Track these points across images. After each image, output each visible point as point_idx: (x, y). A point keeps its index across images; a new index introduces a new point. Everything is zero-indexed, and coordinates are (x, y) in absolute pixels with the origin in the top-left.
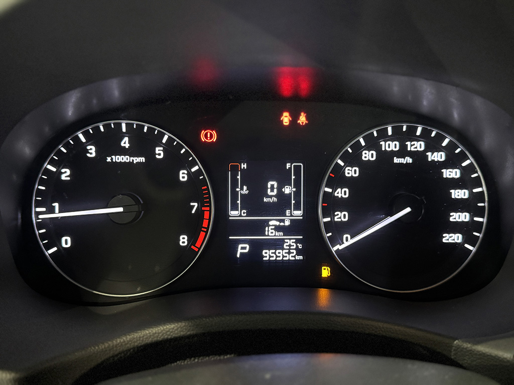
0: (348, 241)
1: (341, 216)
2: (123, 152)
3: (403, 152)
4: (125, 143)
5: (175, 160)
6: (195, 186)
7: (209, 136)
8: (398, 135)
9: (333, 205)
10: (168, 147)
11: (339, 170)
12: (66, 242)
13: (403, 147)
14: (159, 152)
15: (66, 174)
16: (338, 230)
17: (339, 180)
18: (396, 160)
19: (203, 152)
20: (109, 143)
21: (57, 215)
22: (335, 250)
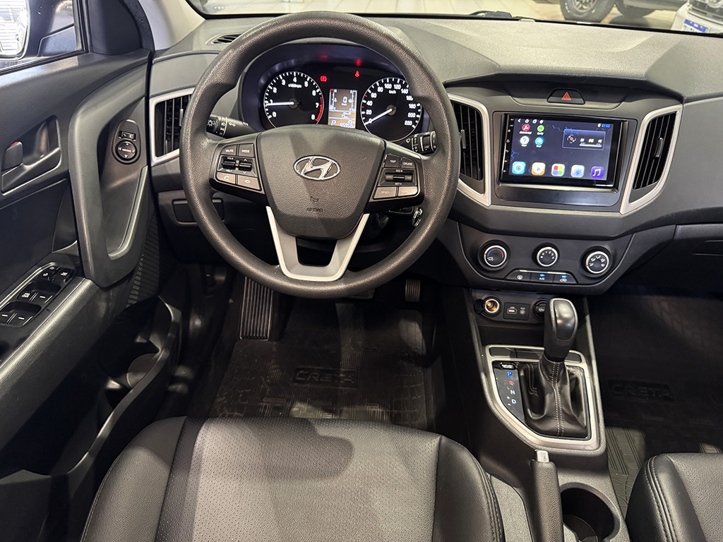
0: (371, 121)
1: (369, 112)
2: (294, 83)
3: (393, 89)
4: (295, 80)
5: (312, 87)
6: (318, 97)
7: (324, 79)
8: (390, 82)
9: (366, 107)
10: (309, 82)
11: (369, 95)
12: (274, 114)
13: (393, 87)
14: (306, 84)
15: (275, 90)
16: (367, 117)
17: (368, 98)
18: (390, 92)
19: (321, 85)
20: (289, 80)
21: (272, 104)
22: (365, 124)
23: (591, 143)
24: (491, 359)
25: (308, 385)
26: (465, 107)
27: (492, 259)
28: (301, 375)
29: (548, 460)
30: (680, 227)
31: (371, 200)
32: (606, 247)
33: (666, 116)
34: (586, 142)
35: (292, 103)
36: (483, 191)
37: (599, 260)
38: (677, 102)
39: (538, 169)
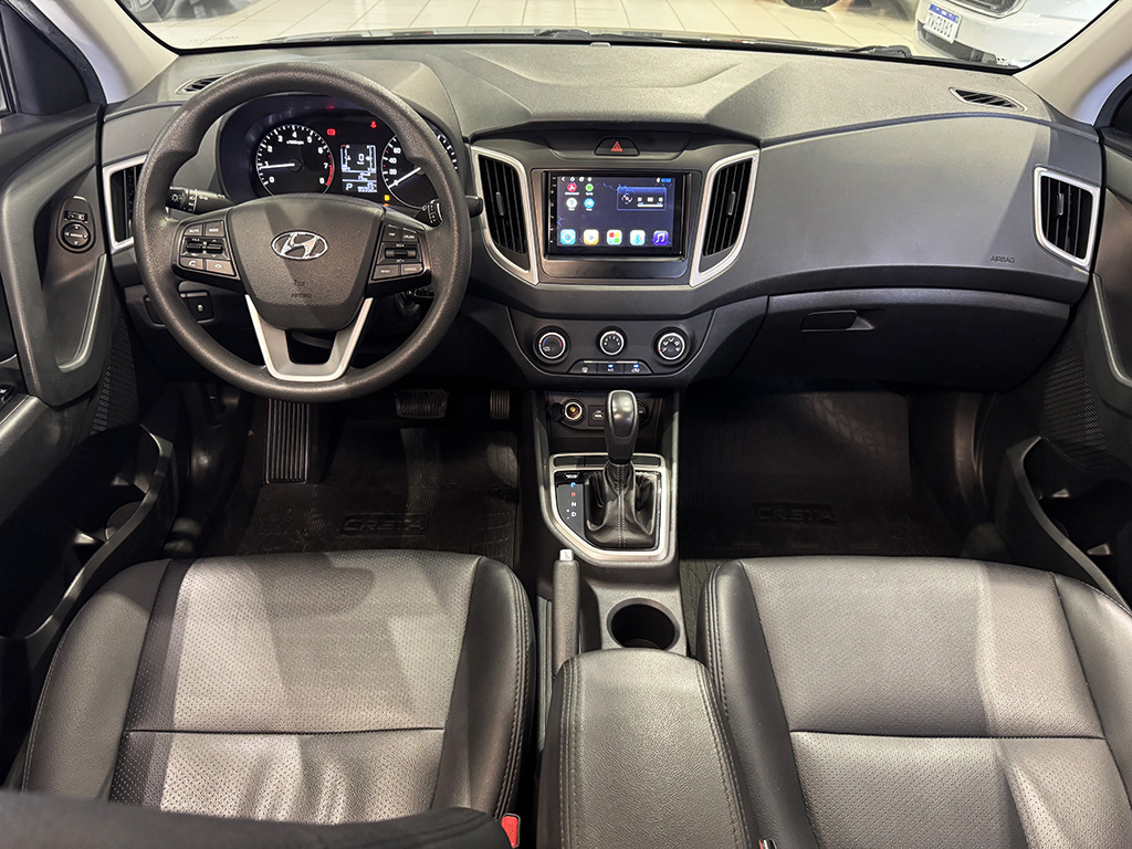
0: (396, 183)
1: (393, 172)
2: (294, 139)
4: (295, 135)
5: (317, 144)
6: (325, 157)
7: (332, 132)
9: (388, 166)
10: (313, 137)
11: (391, 150)
12: (272, 180)
14: (310, 140)
15: (270, 149)
16: (392, 178)
17: (390, 154)
19: (328, 139)
20: (287, 135)
21: (268, 167)
22: (389, 187)
23: (650, 203)
24: (554, 470)
25: (360, 536)
26: (500, 164)
27: (547, 349)
28: (351, 525)
29: (571, 558)
30: (775, 299)
31: (370, 281)
32: (682, 327)
33: (740, 164)
34: (645, 202)
35: (293, 165)
36: (527, 267)
37: (673, 343)
38: (752, 146)
39: (592, 238)
